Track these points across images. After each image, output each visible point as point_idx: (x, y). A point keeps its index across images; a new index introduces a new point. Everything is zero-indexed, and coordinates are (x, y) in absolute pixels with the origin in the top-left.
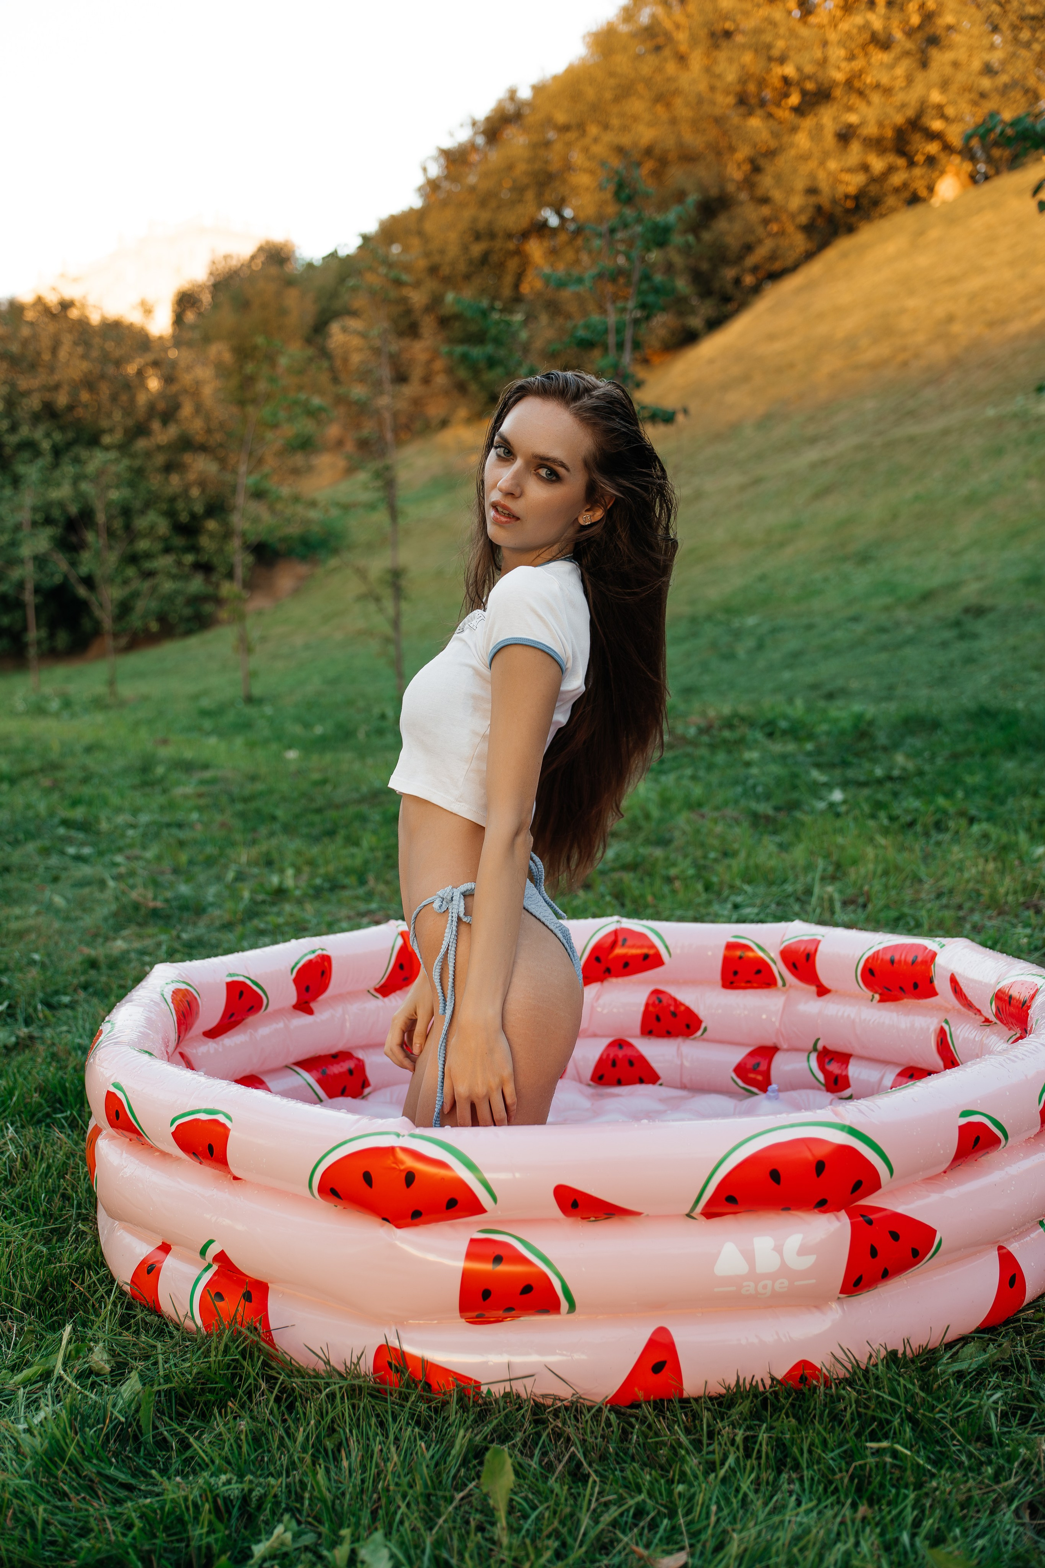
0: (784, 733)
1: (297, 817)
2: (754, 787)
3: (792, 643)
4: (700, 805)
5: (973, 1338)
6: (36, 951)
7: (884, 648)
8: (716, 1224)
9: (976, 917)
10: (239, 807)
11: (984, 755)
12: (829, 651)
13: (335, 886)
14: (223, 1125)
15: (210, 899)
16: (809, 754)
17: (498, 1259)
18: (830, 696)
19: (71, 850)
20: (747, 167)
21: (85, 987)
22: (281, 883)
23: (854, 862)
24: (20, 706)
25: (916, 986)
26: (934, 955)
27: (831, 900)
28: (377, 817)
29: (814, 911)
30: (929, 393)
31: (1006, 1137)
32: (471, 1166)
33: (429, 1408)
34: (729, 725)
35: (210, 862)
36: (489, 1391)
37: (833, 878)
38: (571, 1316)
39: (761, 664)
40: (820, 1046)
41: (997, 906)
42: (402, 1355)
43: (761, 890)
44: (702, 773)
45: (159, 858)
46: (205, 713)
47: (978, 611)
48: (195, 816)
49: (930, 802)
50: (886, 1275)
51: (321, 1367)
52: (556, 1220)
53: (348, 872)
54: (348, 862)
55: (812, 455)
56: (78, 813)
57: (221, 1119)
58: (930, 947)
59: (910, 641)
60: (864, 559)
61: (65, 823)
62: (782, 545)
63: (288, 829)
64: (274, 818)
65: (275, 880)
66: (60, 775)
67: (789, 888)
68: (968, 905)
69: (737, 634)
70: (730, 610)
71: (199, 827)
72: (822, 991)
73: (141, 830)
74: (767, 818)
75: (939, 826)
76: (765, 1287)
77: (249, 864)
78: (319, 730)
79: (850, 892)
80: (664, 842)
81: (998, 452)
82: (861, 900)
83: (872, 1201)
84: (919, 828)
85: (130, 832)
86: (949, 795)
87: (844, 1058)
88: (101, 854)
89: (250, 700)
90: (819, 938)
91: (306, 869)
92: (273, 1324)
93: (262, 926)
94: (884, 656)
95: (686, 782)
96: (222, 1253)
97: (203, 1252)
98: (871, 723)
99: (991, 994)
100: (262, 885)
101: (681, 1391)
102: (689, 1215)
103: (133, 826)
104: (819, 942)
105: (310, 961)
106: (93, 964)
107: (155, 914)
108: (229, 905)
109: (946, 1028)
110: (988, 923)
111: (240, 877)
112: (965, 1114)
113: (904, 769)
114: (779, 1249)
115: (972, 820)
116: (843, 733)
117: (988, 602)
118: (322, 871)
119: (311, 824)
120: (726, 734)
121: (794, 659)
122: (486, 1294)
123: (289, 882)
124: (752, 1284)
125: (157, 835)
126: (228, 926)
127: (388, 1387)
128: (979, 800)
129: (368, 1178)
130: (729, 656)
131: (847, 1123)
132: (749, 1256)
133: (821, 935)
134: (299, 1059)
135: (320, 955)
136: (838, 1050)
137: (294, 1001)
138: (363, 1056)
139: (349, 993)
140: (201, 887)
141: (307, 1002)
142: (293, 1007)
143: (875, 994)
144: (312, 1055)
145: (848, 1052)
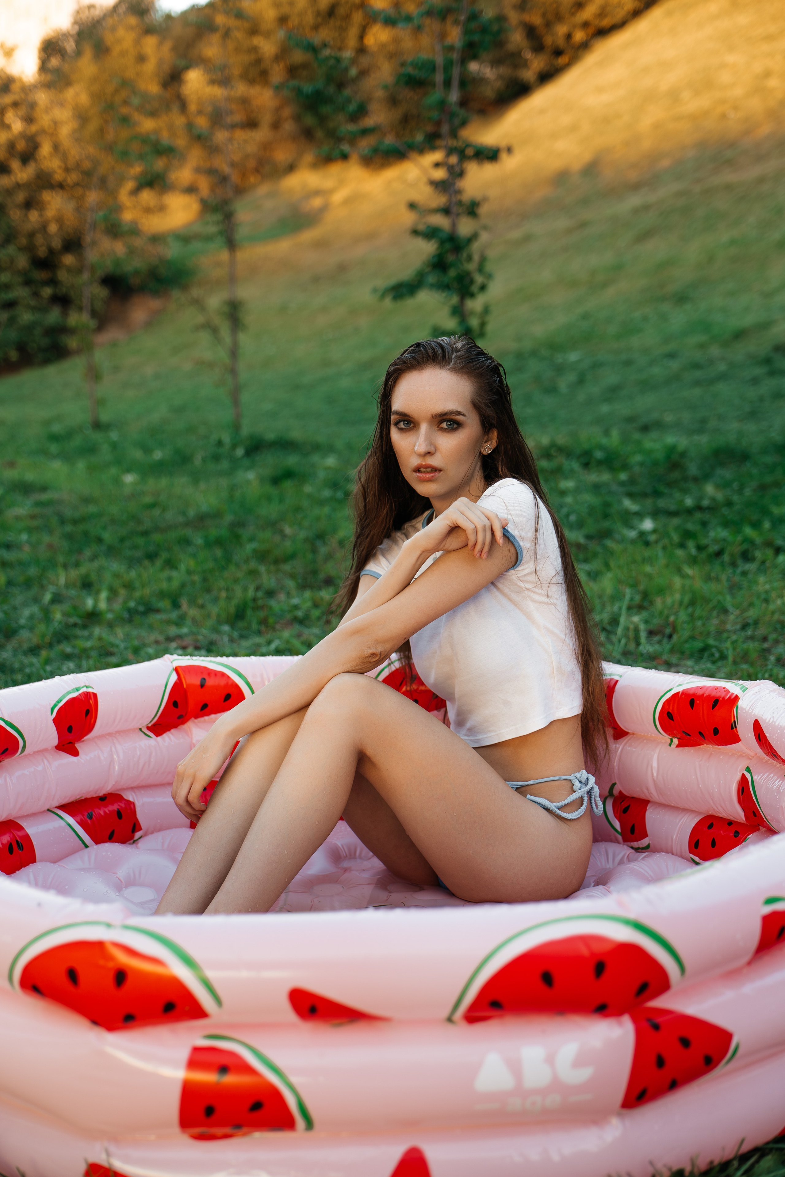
0: (600, 463)
1: (122, 540)
2: (567, 516)
3: (611, 378)
5: (771, 1150)
7: (698, 383)
8: (479, 1028)
10: (69, 528)
12: (646, 386)
13: (150, 609)
15: (22, 621)
16: (622, 484)
17: (224, 1069)
18: (645, 429)
22: (95, 605)
23: (661, 591)
25: (716, 731)
26: (737, 698)
27: (637, 630)
28: (199, 541)
29: (620, 641)
32: (191, 964)
35: (28, 584)
37: (641, 608)
38: (310, 1134)
39: (581, 397)
40: (616, 792)
46: (54, 438)
48: (24, 537)
49: (739, 531)
50: (673, 1085)
52: (290, 1026)
53: (162, 595)
54: (164, 585)
55: (635, 200)
58: (731, 691)
59: (723, 377)
60: (681, 299)
62: (604, 285)
63: (112, 551)
64: (100, 540)
65: (90, 603)
68: (773, 636)
69: (560, 369)
70: (554, 346)
71: (27, 548)
72: (620, 734)
75: (746, 556)
76: (533, 1103)
77: (67, 586)
78: (158, 455)
79: (656, 622)
82: (668, 631)
83: (661, 1002)
84: (726, 558)
86: (756, 525)
87: (641, 805)
89: (97, 425)
90: (616, 678)
91: (123, 592)
93: (68, 650)
94: (697, 392)
98: (683, 454)
100: (75, 608)
102: (447, 1020)
104: (617, 681)
105: (73, 700)
108: (42, 628)
109: (748, 776)
111: (57, 599)
112: (769, 902)
113: (713, 499)
114: (550, 1060)
115: (778, 551)
116: (655, 463)
118: (137, 594)
119: (135, 547)
121: (612, 393)
122: (210, 1108)
123: (103, 605)
124: (519, 1100)
126: (34, 650)
129: (72, 975)
130: (552, 390)
131: (632, 915)
132: (516, 1069)
133: (618, 675)
134: (64, 802)
135: (84, 693)
136: (635, 796)
137: (56, 742)
138: (134, 799)
139: (117, 732)
140: (15, 608)
141: (70, 743)
142: (55, 748)
143: (673, 739)
144: (78, 797)
145: (645, 798)
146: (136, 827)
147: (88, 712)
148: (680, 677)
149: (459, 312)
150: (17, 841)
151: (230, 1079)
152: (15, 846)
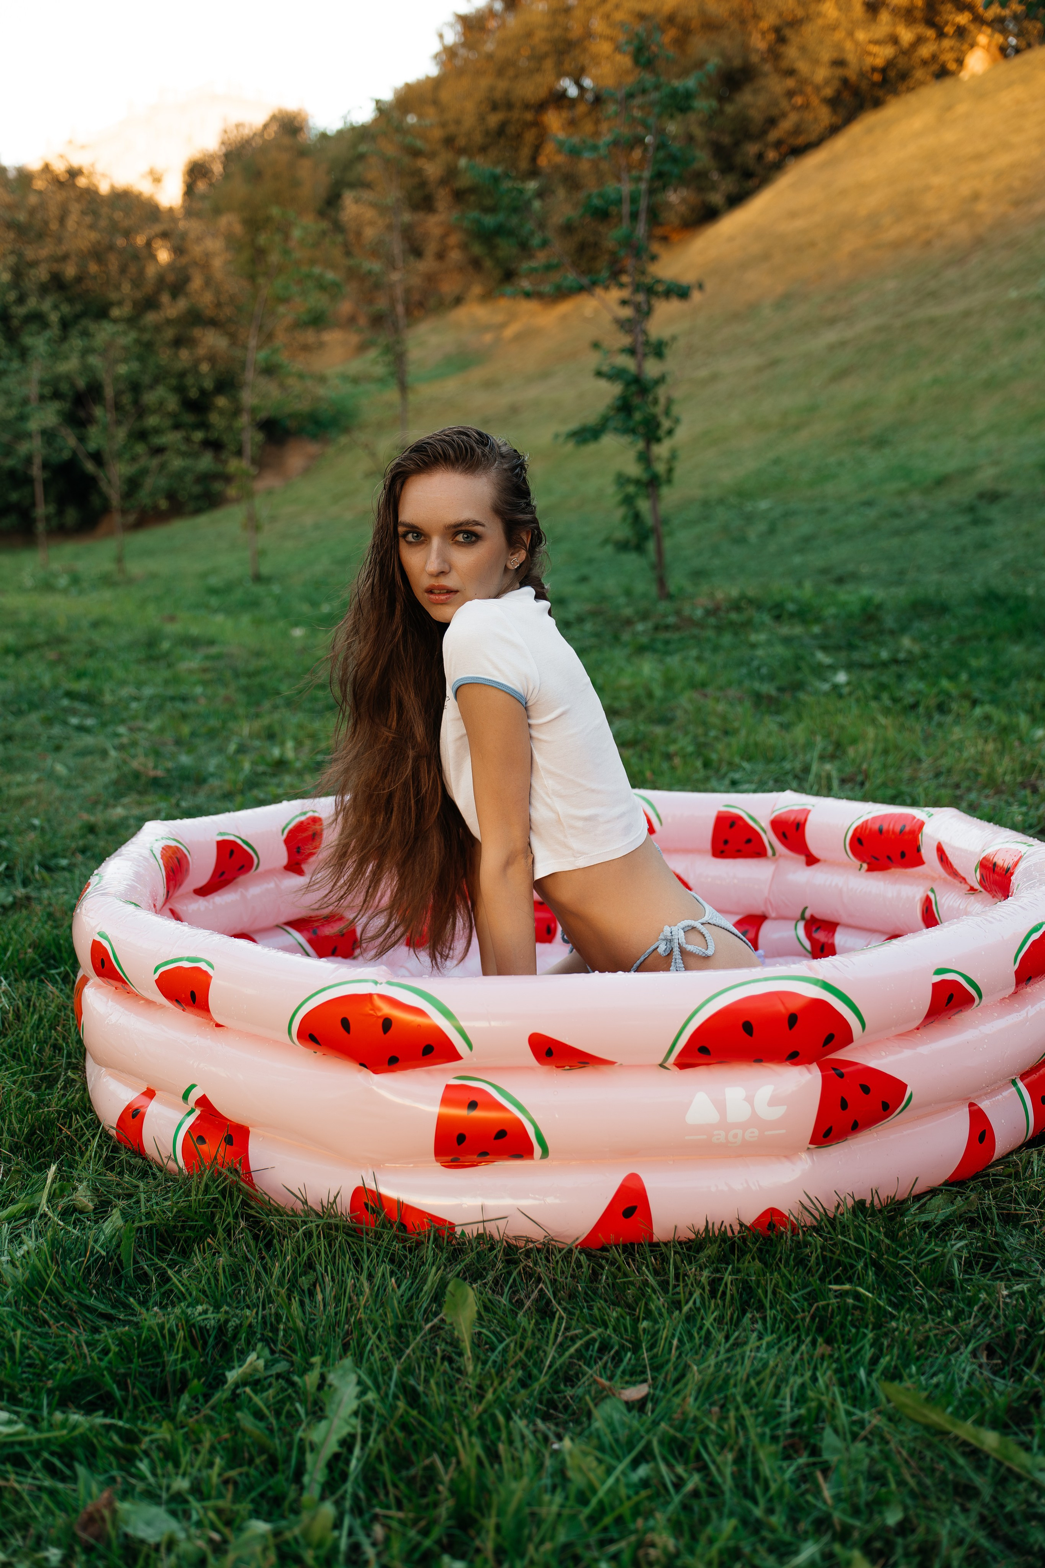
0: (792, 615)
1: (300, 692)
2: (758, 669)
3: (804, 528)
4: (704, 685)
5: (941, 1190)
6: (36, 816)
7: (896, 533)
8: (689, 1074)
9: (973, 796)
10: (244, 681)
11: (991, 639)
12: (842, 535)
14: (206, 972)
15: (211, 769)
16: (815, 637)
17: (473, 1105)
18: (840, 581)
19: (74, 721)
20: (772, 37)
21: (83, 851)
22: (282, 755)
23: (854, 741)
24: (28, 582)
25: (903, 855)
26: (922, 824)
27: (829, 778)
30: (951, 274)
31: (980, 996)
32: (447, 1014)
33: (404, 1247)
34: (736, 607)
35: (212, 734)
36: (463, 1232)
37: (833, 757)
38: (544, 1162)
39: (772, 547)
40: (808, 914)
41: (993, 785)
42: (378, 1198)
43: (760, 767)
44: (707, 654)
45: (162, 730)
46: (213, 591)
47: (992, 497)
48: (199, 690)
49: (934, 684)
50: (856, 1127)
51: (299, 1206)
52: (531, 1068)
55: (830, 336)
56: (82, 686)
57: (204, 966)
58: (918, 817)
59: (923, 526)
60: (880, 442)
61: (69, 694)
62: (797, 428)
63: (290, 703)
64: (277, 693)
65: (276, 752)
66: (65, 648)
67: (787, 766)
68: (965, 784)
69: (749, 518)
70: (743, 494)
71: (203, 701)
72: (811, 860)
73: (144, 703)
74: (770, 698)
75: (942, 708)
76: (735, 1136)
77: (251, 736)
78: (326, 608)
79: (849, 770)
80: (665, 720)
81: (1019, 335)
82: (860, 778)
83: (844, 1054)
84: (921, 710)
85: (134, 705)
86: (953, 677)
87: (831, 926)
88: (104, 725)
89: (258, 578)
90: (809, 807)
91: (308, 743)
92: (253, 1165)
93: (262, 796)
94: (896, 541)
95: (691, 663)
96: (204, 1097)
97: (185, 1097)
98: (879, 607)
99: (975, 861)
100: (263, 757)
101: (651, 1234)
102: (661, 1065)
103: (136, 699)
104: (809, 812)
105: (302, 823)
106: (91, 829)
107: (155, 782)
108: (230, 775)
109: (932, 896)
110: (984, 802)
111: (242, 749)
112: (939, 972)
113: (910, 652)
114: (750, 1100)
115: (975, 703)
116: (850, 616)
117: (1003, 487)
118: (323, 744)
119: (314, 699)
120: (734, 616)
121: (806, 543)
122: (461, 1138)
123: (290, 754)
124: (723, 1133)
125: (161, 708)
126: (228, 796)
127: (364, 1226)
128: (984, 683)
129: (345, 1024)
130: (741, 540)
131: (821, 977)
132: (721, 1107)
133: (811, 805)
134: (290, 919)
135: (309, 818)
136: (826, 918)
137: (285, 861)
140: (202, 758)
141: (298, 863)
142: (284, 867)
143: (863, 864)
144: (302, 916)
145: (835, 920)
146: (356, 943)
147: (313, 836)
148: (869, 805)
149: (645, 458)
151: (477, 1114)
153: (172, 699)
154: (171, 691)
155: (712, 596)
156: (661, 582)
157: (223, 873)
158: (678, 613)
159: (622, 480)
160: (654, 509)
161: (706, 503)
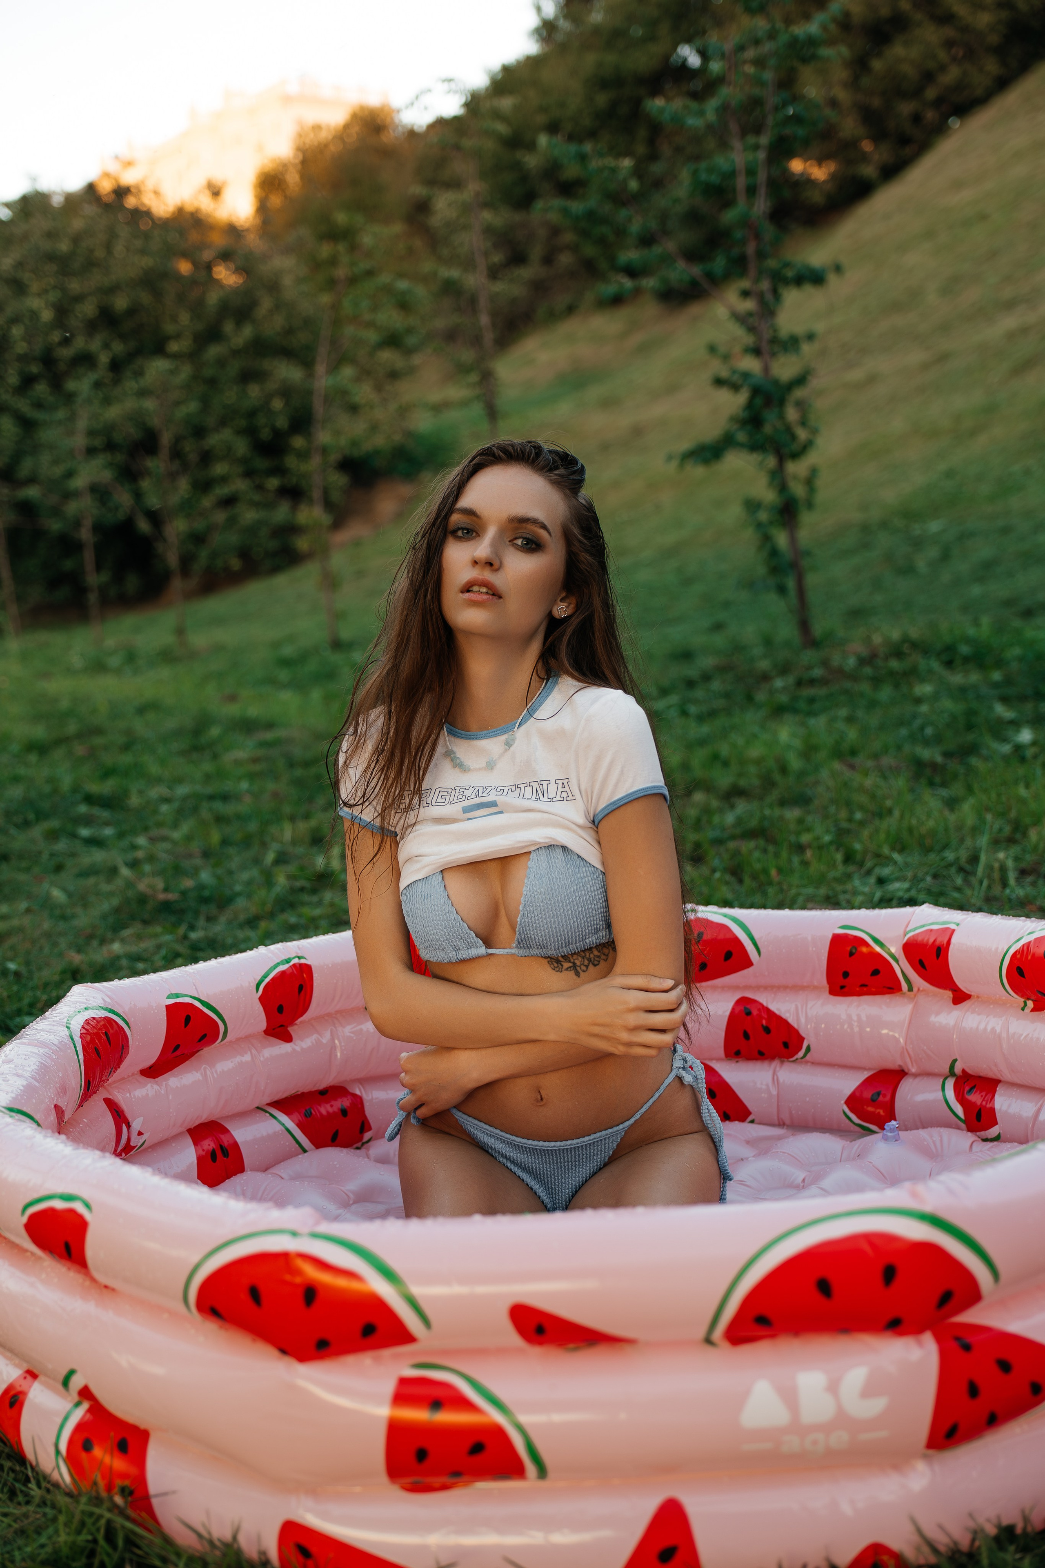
0: (966, 660)
2: (922, 728)
3: (984, 551)
4: (853, 752)
8: (746, 1351)
10: (299, 772)
14: (82, 1218)
15: (238, 888)
16: (996, 685)
17: (436, 1405)
18: (1028, 613)
19: (85, 832)
22: (328, 864)
23: (1037, 819)
24: (76, 661)
27: (1003, 869)
29: (980, 884)
32: (391, 1276)
34: (897, 652)
35: (247, 842)
37: (1011, 841)
38: (540, 1483)
39: (945, 577)
40: (958, 1069)
43: (915, 858)
44: (860, 713)
45: (189, 838)
46: (285, 663)
48: (244, 785)
50: (992, 1422)
52: (515, 1351)
56: (108, 787)
57: (81, 1208)
61: (89, 799)
62: (973, 433)
65: (320, 862)
66: (98, 741)
67: (950, 855)
69: (918, 543)
70: (910, 514)
71: (248, 799)
72: (960, 997)
73: (176, 805)
74: (934, 766)
76: (815, 1442)
77: (294, 842)
79: (1029, 858)
80: (803, 800)
83: (971, 1316)
85: (164, 808)
87: (989, 1085)
88: (122, 835)
89: (337, 645)
90: (953, 926)
93: (293, 920)
95: (839, 725)
96: (89, 1386)
97: (67, 1384)
100: (303, 869)
102: (703, 1341)
103: (168, 800)
104: (954, 931)
105: (283, 972)
107: (166, 907)
108: (262, 894)
111: (282, 859)
114: (833, 1388)
120: (894, 664)
121: (986, 570)
122: (422, 1454)
124: (796, 1439)
125: (194, 811)
126: (252, 922)
129: (255, 1294)
130: (908, 570)
131: (929, 1208)
133: (955, 923)
134: (276, 1099)
135: (294, 965)
136: (982, 1074)
137: (264, 1025)
138: (361, 1092)
139: (337, 1012)
140: (230, 873)
141: (282, 1026)
142: (263, 1033)
143: (1027, 1001)
144: (293, 1092)
145: (994, 1077)
146: (365, 1126)
147: (301, 988)
148: (1032, 922)
149: (779, 479)
150: (221, 1147)
151: (442, 1416)
152: (219, 1153)
153: (211, 798)
154: (209, 790)
155: (868, 640)
156: (804, 626)
157: (177, 1048)
158: (825, 663)
159: (752, 506)
160: (793, 540)
161: (865, 529)
